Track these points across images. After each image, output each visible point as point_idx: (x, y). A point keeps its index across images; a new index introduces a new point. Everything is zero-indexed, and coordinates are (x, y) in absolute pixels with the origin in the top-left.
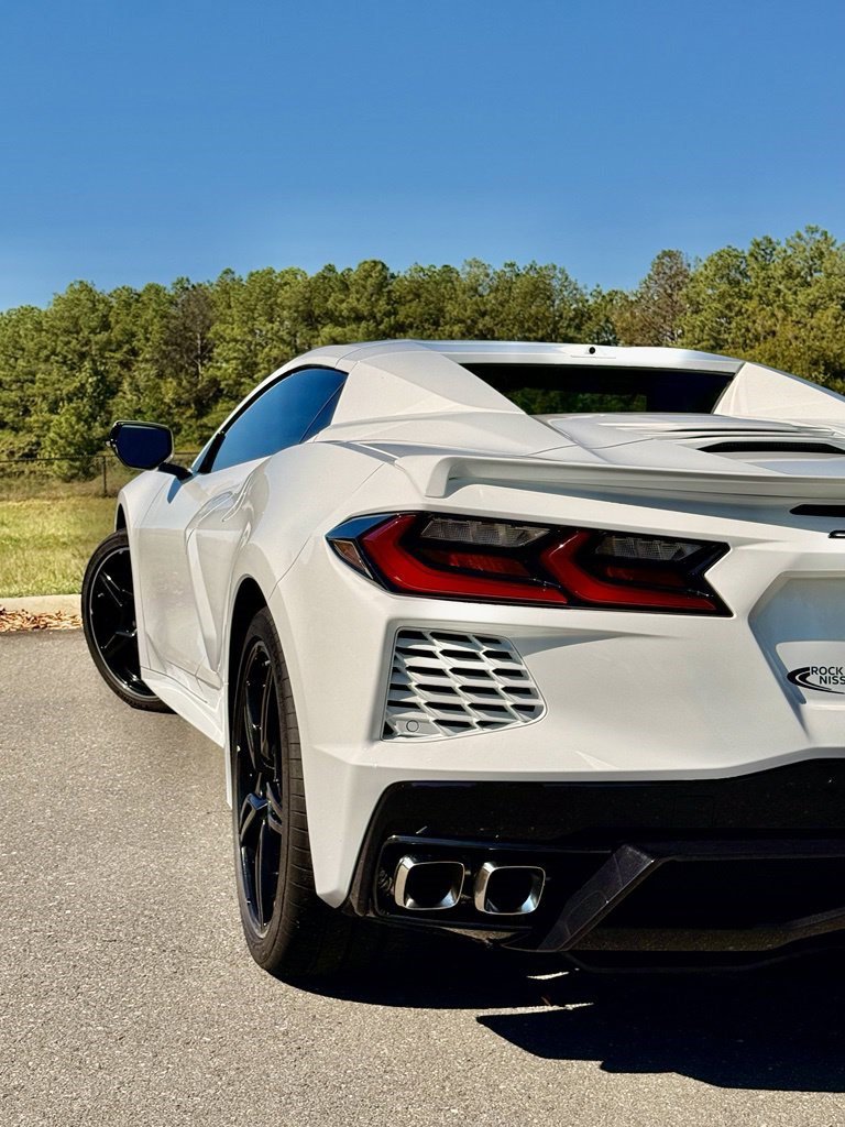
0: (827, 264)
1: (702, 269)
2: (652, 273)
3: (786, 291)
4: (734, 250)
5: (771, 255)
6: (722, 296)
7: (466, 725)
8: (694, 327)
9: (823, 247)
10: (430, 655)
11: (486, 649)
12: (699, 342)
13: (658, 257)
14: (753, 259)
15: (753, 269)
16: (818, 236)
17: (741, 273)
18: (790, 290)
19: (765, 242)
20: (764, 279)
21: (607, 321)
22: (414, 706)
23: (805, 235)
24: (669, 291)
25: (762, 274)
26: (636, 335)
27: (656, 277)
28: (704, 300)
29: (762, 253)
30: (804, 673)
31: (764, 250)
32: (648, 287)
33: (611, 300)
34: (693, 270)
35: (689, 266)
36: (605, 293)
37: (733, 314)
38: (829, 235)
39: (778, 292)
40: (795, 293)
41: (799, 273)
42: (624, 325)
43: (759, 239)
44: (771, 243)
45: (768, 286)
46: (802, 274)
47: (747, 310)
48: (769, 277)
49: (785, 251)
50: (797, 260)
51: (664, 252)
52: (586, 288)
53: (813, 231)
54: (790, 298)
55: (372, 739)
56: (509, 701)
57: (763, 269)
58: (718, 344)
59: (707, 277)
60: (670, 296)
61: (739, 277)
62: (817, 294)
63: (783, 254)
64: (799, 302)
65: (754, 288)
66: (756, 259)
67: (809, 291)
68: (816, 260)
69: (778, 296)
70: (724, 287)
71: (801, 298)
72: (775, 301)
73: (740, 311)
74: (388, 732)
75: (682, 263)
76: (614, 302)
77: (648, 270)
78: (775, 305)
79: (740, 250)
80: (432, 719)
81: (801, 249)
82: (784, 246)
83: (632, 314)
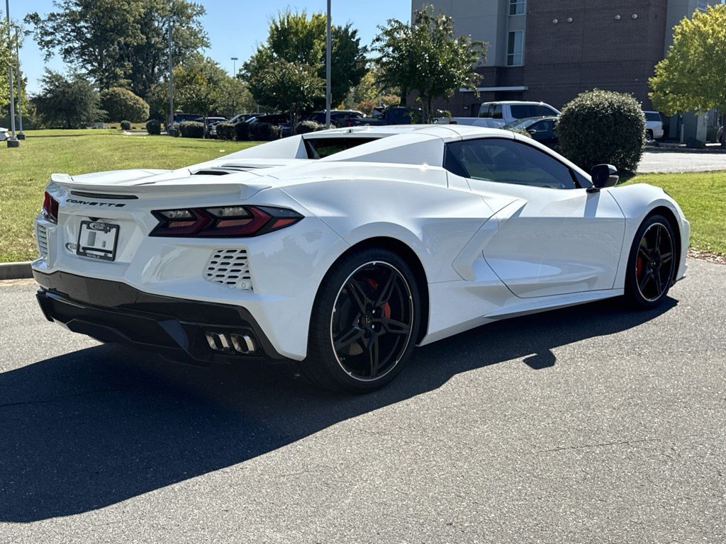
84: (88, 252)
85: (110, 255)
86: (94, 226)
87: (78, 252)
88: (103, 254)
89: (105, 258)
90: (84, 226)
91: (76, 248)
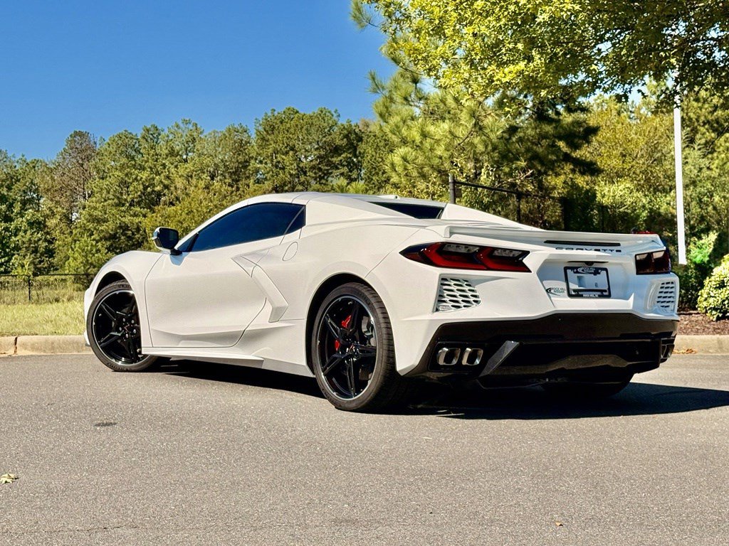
0: (198, 147)
1: (107, 146)
2: (66, 148)
3: (170, 165)
4: (130, 133)
5: (158, 139)
6: (122, 167)
7: (459, 307)
8: (102, 189)
9: (195, 134)
10: (449, 285)
11: (466, 283)
12: (105, 201)
13: (71, 136)
14: (144, 141)
15: (145, 148)
16: (190, 127)
17: (135, 150)
18: (172, 164)
19: (152, 129)
20: (153, 155)
21: (32, 183)
22: (444, 301)
23: (181, 125)
24: (80, 162)
25: (152, 152)
26: (56, 194)
27: (70, 151)
28: (108, 169)
29: (151, 136)
30: (550, 289)
31: (152, 135)
32: (64, 158)
33: (34, 167)
34: (98, 146)
35: (95, 143)
36: (28, 161)
37: (131, 181)
38: (198, 127)
39: (164, 166)
40: (176, 167)
41: (178, 152)
42: (46, 186)
43: (149, 127)
44: (157, 130)
45: (156, 161)
46: (180, 153)
47: (142, 178)
48: (157, 155)
49: (168, 136)
50: (177, 143)
51: (76, 132)
52: (14, 156)
53: (187, 122)
54: (173, 170)
55: (433, 312)
56: (472, 299)
57: (152, 148)
58: (120, 203)
59: (111, 153)
60: (82, 165)
61: (134, 153)
62: (192, 168)
63: (166, 138)
64: (180, 174)
65: (146, 162)
66: (147, 140)
67: (186, 166)
68: (190, 143)
69: (164, 168)
70: (124, 160)
71: (181, 171)
72: (162, 172)
73: (136, 179)
74: (437, 310)
75: (89, 142)
76: (36, 168)
77: (64, 145)
78: (162, 175)
79: (134, 134)
80: (450, 305)
81: (180, 135)
82: (166, 132)
83: (52, 179)
84: (580, 293)
85: (606, 293)
86: (583, 270)
87: (570, 295)
88: (598, 293)
89: (602, 296)
90: (569, 271)
91: (566, 292)
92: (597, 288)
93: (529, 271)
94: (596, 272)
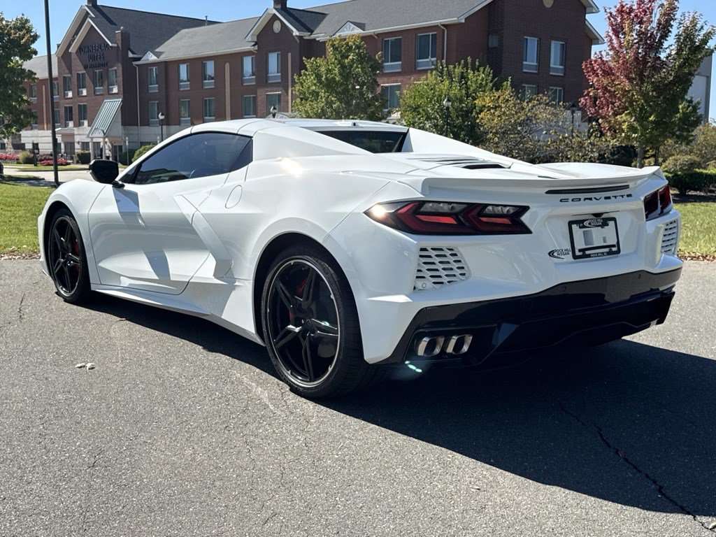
7: (441, 284)
11: (450, 252)
22: (424, 278)
30: (553, 252)
56: (457, 272)
74: (414, 289)
80: (431, 282)
84: (587, 252)
85: (614, 249)
86: (590, 224)
87: (575, 257)
88: (607, 250)
89: (610, 253)
90: (574, 226)
91: (571, 253)
92: (605, 244)
93: (529, 232)
94: (605, 223)
